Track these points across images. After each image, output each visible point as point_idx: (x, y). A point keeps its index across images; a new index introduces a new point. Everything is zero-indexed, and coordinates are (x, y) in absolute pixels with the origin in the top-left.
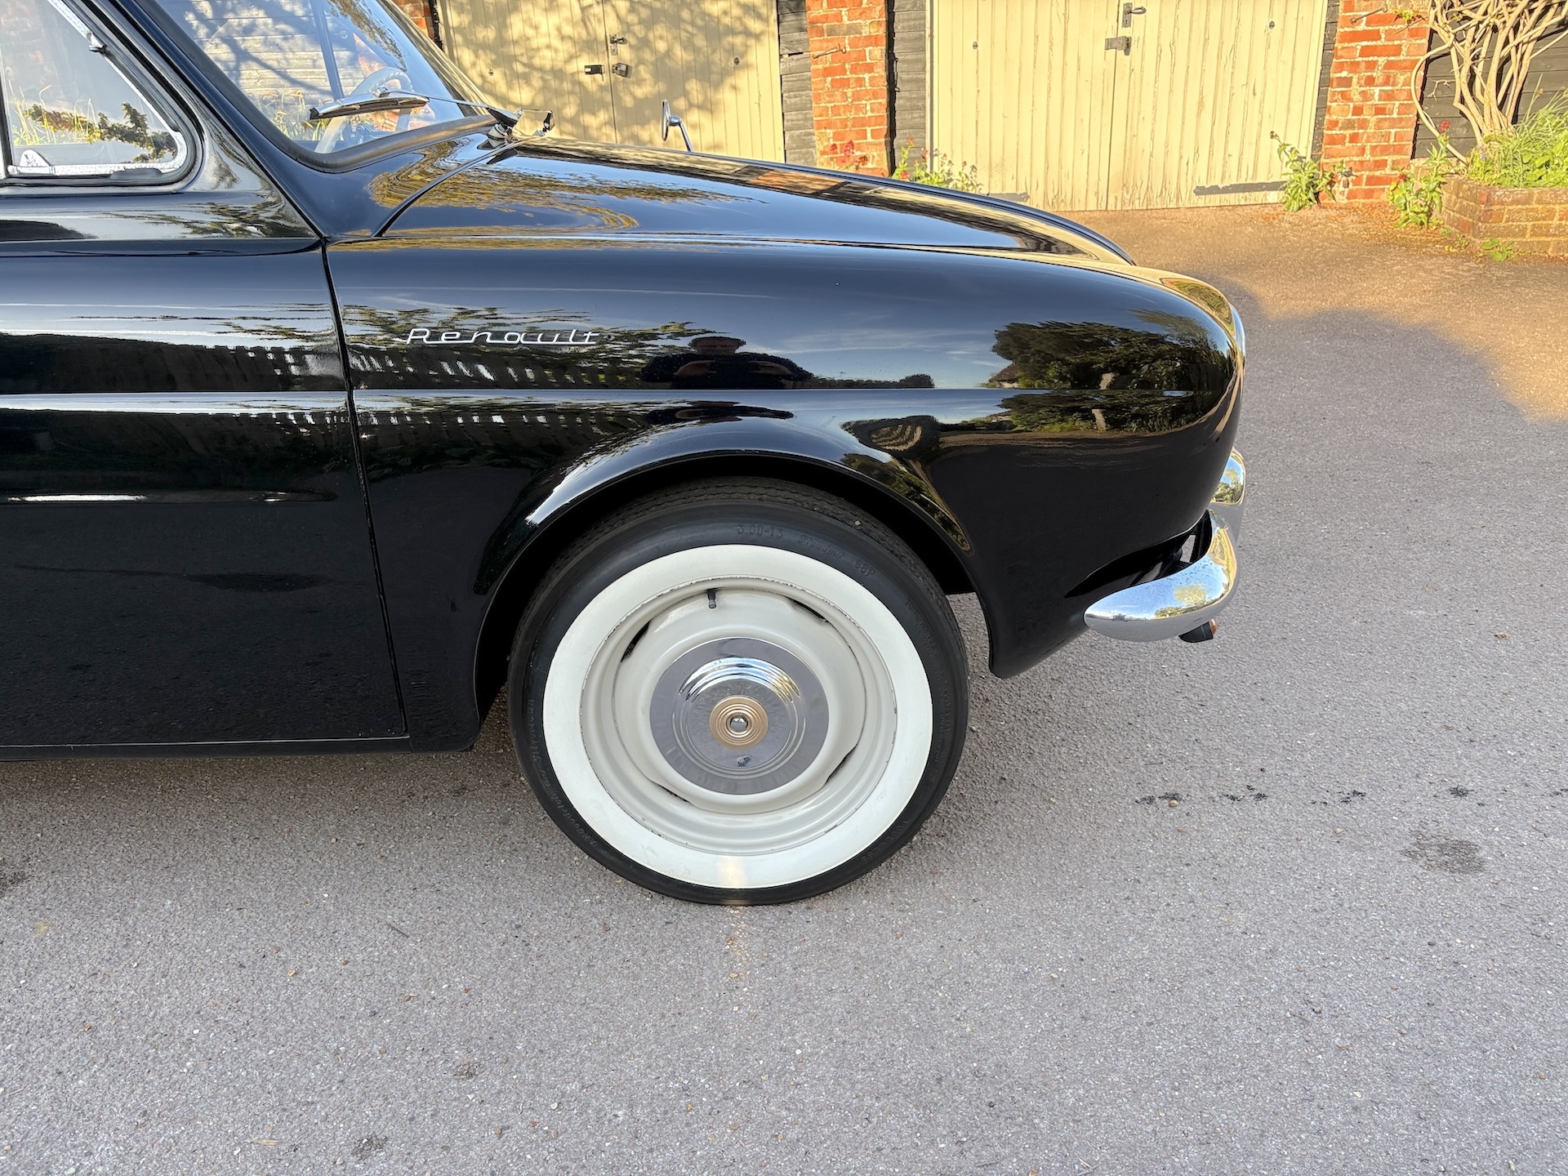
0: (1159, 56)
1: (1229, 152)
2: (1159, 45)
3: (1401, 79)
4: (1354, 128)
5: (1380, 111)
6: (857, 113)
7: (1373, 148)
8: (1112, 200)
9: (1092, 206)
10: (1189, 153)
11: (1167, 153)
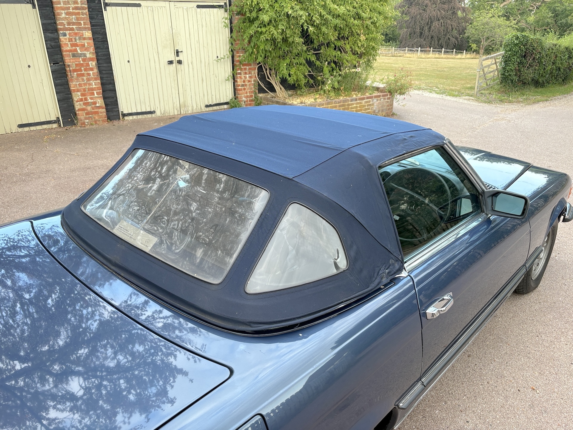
0: (189, 66)
1: (212, 94)
2: (188, 62)
3: (253, 72)
4: (244, 86)
5: (249, 81)
6: (89, 86)
7: (249, 92)
8: (182, 111)
9: (176, 113)
10: (202, 95)
11: (195, 95)
